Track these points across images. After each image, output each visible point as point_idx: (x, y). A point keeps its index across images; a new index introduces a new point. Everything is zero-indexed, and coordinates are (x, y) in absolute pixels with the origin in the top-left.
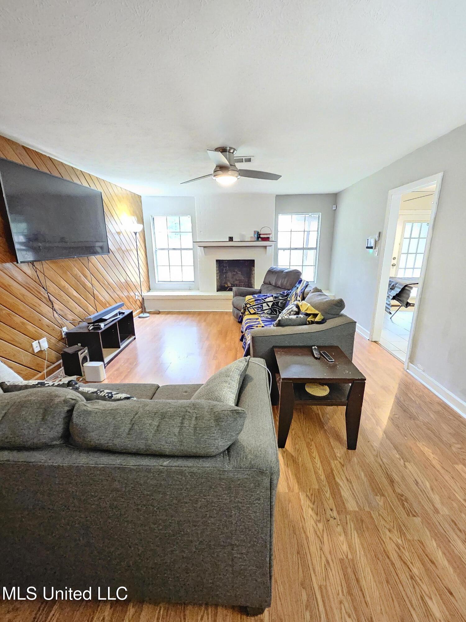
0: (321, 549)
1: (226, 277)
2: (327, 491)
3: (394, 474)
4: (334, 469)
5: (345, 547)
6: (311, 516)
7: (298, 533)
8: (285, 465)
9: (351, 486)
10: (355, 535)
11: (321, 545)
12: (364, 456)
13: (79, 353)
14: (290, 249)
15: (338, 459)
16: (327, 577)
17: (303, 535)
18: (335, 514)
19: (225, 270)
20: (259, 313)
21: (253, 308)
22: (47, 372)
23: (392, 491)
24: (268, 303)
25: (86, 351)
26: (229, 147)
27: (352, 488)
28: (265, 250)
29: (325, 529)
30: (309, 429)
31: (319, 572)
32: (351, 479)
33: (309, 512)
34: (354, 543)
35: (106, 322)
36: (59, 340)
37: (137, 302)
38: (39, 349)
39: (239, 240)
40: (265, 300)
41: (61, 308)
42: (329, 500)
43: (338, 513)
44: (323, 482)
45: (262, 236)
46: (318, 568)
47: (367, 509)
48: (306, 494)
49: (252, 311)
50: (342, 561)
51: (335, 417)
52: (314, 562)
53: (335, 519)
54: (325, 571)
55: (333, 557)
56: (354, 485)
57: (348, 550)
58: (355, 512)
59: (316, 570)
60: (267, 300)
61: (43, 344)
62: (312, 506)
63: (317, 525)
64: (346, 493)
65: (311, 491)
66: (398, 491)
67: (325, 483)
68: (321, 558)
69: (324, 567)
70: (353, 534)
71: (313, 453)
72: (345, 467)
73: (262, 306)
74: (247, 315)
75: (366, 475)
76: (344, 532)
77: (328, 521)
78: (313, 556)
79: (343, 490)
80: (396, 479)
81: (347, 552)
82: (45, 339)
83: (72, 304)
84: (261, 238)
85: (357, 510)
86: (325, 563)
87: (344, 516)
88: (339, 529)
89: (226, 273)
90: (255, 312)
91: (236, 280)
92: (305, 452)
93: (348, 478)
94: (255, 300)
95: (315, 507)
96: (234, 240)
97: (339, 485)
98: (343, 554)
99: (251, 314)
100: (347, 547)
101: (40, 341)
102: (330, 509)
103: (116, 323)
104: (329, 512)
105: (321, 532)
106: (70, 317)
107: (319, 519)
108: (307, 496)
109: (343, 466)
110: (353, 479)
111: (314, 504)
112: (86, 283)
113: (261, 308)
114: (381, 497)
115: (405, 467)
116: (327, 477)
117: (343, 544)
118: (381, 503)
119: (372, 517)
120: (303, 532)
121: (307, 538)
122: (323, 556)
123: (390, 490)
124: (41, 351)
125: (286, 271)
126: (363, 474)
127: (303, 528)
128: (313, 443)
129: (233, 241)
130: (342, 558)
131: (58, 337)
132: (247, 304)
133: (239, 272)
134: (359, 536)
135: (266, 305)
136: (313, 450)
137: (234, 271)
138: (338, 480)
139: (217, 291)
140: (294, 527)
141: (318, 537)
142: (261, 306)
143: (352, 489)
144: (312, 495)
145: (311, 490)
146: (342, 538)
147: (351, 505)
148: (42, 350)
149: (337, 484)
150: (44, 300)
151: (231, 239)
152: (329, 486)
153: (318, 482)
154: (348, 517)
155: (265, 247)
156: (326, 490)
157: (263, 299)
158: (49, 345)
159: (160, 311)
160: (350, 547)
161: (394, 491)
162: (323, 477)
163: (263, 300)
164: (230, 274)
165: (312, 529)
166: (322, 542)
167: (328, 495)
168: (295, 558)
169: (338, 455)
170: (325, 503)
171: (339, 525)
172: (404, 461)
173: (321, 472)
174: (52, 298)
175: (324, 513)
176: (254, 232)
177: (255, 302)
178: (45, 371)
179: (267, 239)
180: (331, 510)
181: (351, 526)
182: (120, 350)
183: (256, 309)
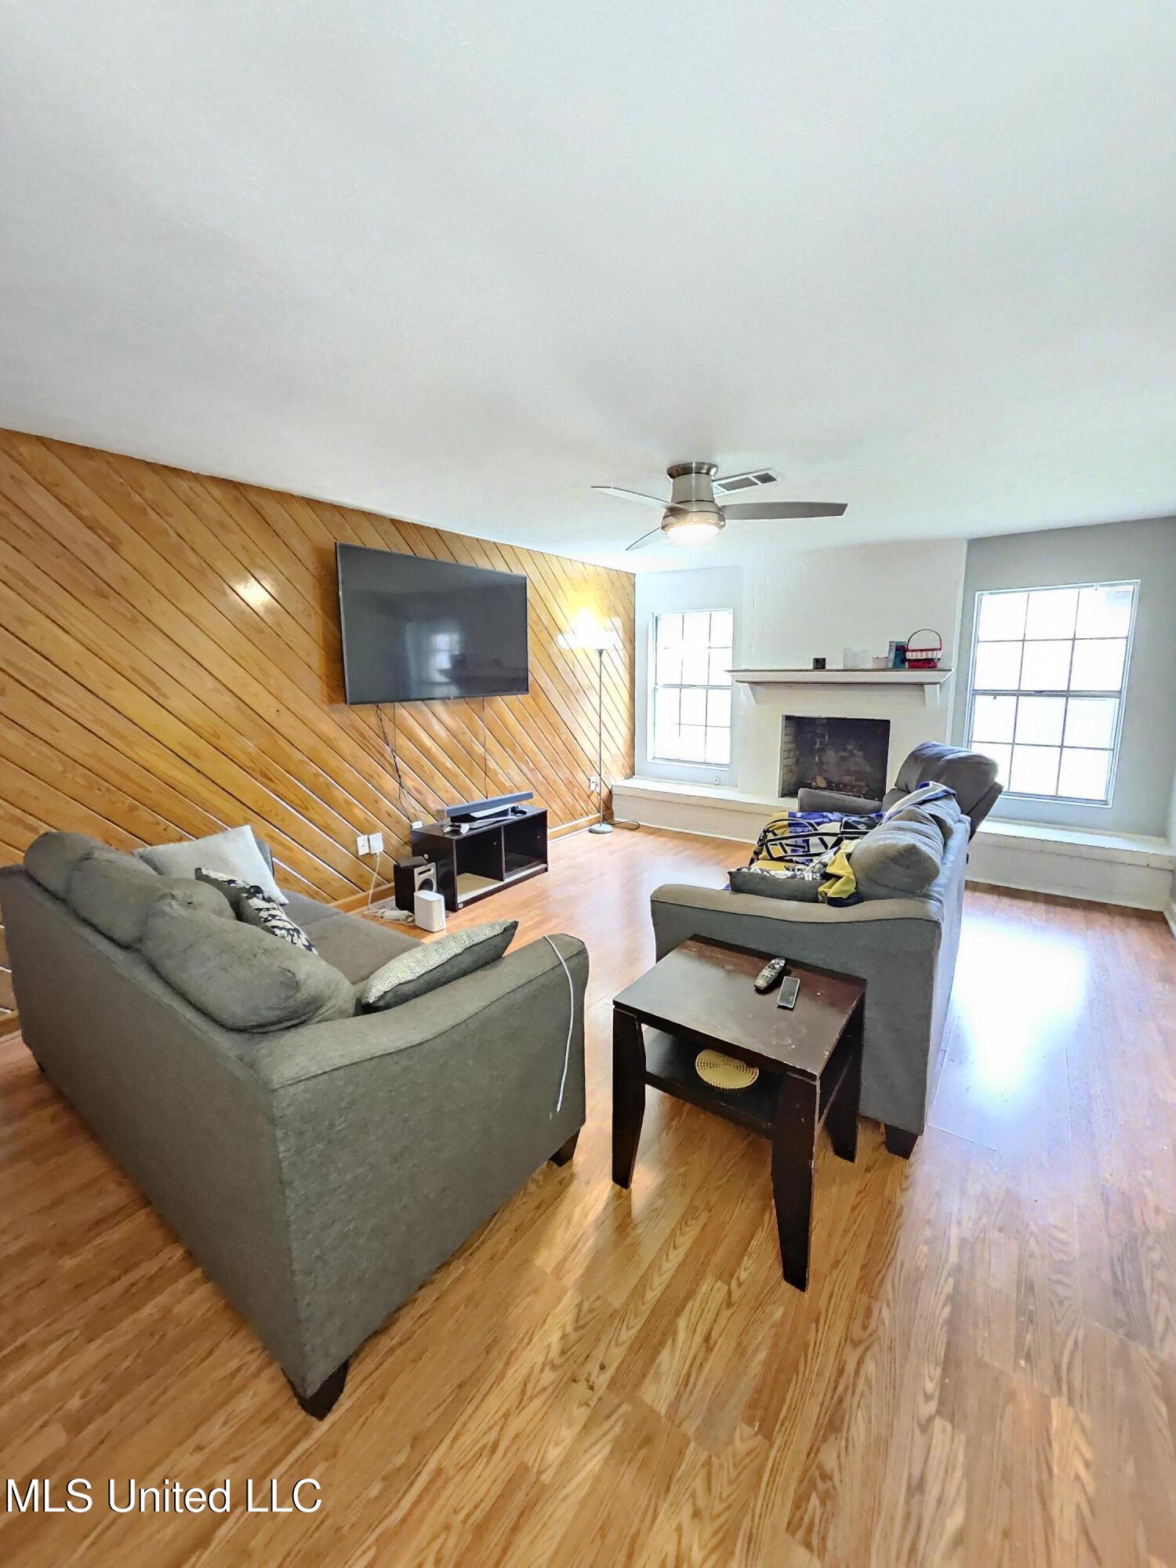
0: (506, 1416)
1: (821, 763)
2: (633, 1327)
3: (860, 1416)
4: (699, 1297)
5: (554, 1454)
6: (549, 1346)
7: (494, 1353)
8: (596, 1221)
9: (701, 1356)
10: (602, 1450)
11: (514, 1408)
12: (817, 1321)
13: (417, 871)
14: (1018, 693)
15: (734, 1283)
16: (465, 1467)
17: (499, 1366)
18: (602, 1380)
19: (821, 743)
20: (794, 859)
21: (781, 844)
22: (374, 894)
23: (805, 1448)
24: (825, 838)
25: (432, 871)
26: (698, 463)
27: (698, 1361)
28: (920, 693)
29: (550, 1390)
30: (728, 1181)
31: (464, 1447)
32: (719, 1344)
33: (552, 1338)
34: (582, 1462)
35: (476, 824)
36: (406, 843)
37: (591, 798)
38: (368, 851)
39: (841, 668)
40: (818, 828)
41: (419, 787)
42: (617, 1346)
43: (612, 1385)
44: (644, 1304)
45: (909, 656)
46: (466, 1440)
47: (690, 1428)
48: (582, 1301)
49: (777, 851)
50: (523, 1468)
51: (834, 1190)
52: (472, 1426)
53: (592, 1388)
54: (473, 1457)
55: (514, 1448)
56: (710, 1362)
57: (557, 1462)
58: (652, 1411)
59: (460, 1442)
60: (821, 829)
61: (374, 844)
62: (569, 1328)
63: (542, 1370)
64: (671, 1362)
65: (598, 1303)
66: (828, 1458)
67: (646, 1310)
68: (490, 1429)
69: (480, 1449)
70: (597, 1447)
71: (682, 1234)
72: (731, 1311)
73: (807, 842)
74: (763, 859)
75: (767, 1364)
76: (585, 1426)
77: (574, 1381)
78: (480, 1413)
79: (673, 1352)
80: (853, 1428)
81: (550, 1466)
82: (380, 834)
83: (440, 781)
84: (909, 660)
85: (663, 1412)
86: (490, 1443)
87: (617, 1401)
88: (581, 1414)
89: (822, 750)
90: (783, 854)
91: (848, 772)
92: (666, 1225)
93: (714, 1335)
94: (790, 825)
95: (573, 1336)
96: (827, 667)
97: (675, 1332)
98: (538, 1461)
99: (773, 859)
100: (562, 1456)
101: (370, 837)
102: (602, 1364)
103: (499, 828)
104: (593, 1367)
105: (538, 1389)
106: (435, 805)
107: (558, 1361)
108: (580, 1305)
109: (729, 1305)
110: (724, 1346)
111: (576, 1329)
112: (475, 747)
113: (804, 847)
114: (757, 1434)
115: (925, 1427)
116: (661, 1301)
117: (557, 1444)
118: (740, 1447)
119: (681, 1453)
120: (504, 1360)
121: (502, 1376)
122: (497, 1428)
123: (802, 1438)
124: (369, 855)
125: (951, 757)
126: (762, 1355)
127: (512, 1353)
128: (705, 1215)
129: (824, 667)
130: (530, 1465)
131: (405, 837)
132: (769, 832)
133: (859, 751)
134: (606, 1461)
135: (819, 841)
136: (688, 1229)
137: (845, 750)
138: (682, 1323)
139: (783, 795)
140: (495, 1341)
141: (523, 1392)
142: (804, 841)
143: (696, 1365)
144: (591, 1311)
145: (601, 1302)
146: (568, 1435)
147: (658, 1394)
148: (372, 853)
149: (670, 1331)
150: (389, 768)
151: (820, 664)
152: (648, 1321)
153: (631, 1296)
154: (625, 1408)
155: (921, 685)
156: (631, 1323)
157: (811, 824)
158: (385, 847)
159: (641, 823)
160: (565, 1462)
161: (813, 1450)
162: (651, 1296)
163: (810, 828)
164: (831, 756)
165: (524, 1371)
166: (520, 1406)
167: (627, 1335)
168: (447, 1390)
169: (743, 1275)
170: (602, 1346)
171: (588, 1405)
172: (938, 1412)
173: (659, 1283)
174: (401, 765)
175: (579, 1361)
176: (891, 645)
177: (789, 829)
178: (371, 892)
179: (928, 664)
180: (602, 1367)
181: (615, 1428)
182: (501, 883)
183: (788, 849)
